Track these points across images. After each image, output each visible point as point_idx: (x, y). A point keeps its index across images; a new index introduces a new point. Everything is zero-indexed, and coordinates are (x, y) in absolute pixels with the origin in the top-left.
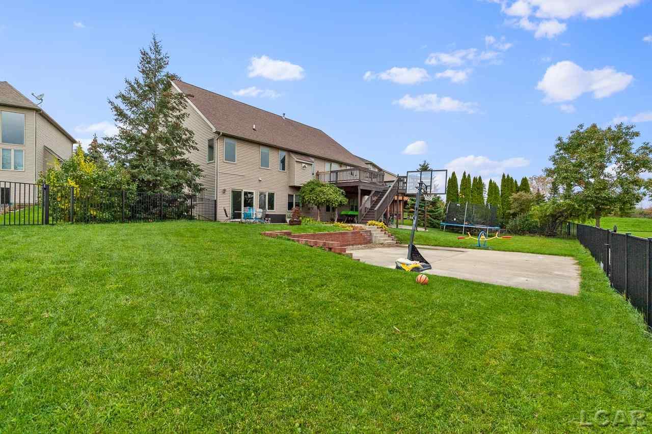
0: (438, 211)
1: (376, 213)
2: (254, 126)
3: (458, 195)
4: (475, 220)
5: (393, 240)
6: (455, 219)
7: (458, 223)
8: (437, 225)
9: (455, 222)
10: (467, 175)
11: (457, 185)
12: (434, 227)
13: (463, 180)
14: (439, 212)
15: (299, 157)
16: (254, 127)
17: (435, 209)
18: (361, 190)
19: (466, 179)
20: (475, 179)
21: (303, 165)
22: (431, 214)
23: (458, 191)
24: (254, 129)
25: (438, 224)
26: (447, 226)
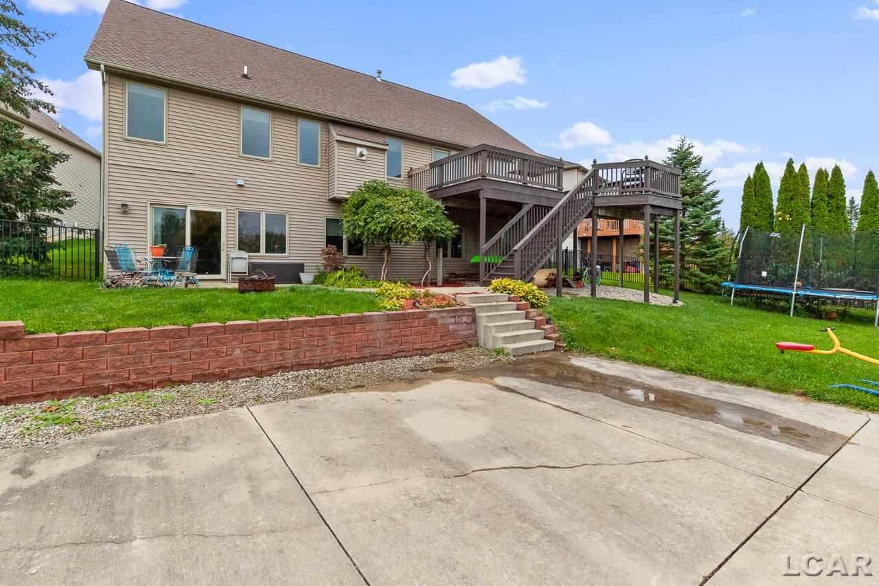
0: (717, 252)
1: (517, 258)
2: (246, 68)
3: (771, 215)
4: (825, 275)
5: (545, 338)
6: (764, 274)
7: (772, 283)
8: (715, 288)
9: (761, 281)
10: (797, 167)
11: (770, 192)
12: (708, 292)
13: (785, 180)
14: (720, 255)
15: (345, 131)
16: (246, 72)
17: (708, 249)
18: (489, 201)
19: (794, 177)
20: (821, 174)
21: (359, 150)
22: (699, 260)
23: (771, 206)
24: (245, 76)
25: (715, 284)
26: (739, 293)
